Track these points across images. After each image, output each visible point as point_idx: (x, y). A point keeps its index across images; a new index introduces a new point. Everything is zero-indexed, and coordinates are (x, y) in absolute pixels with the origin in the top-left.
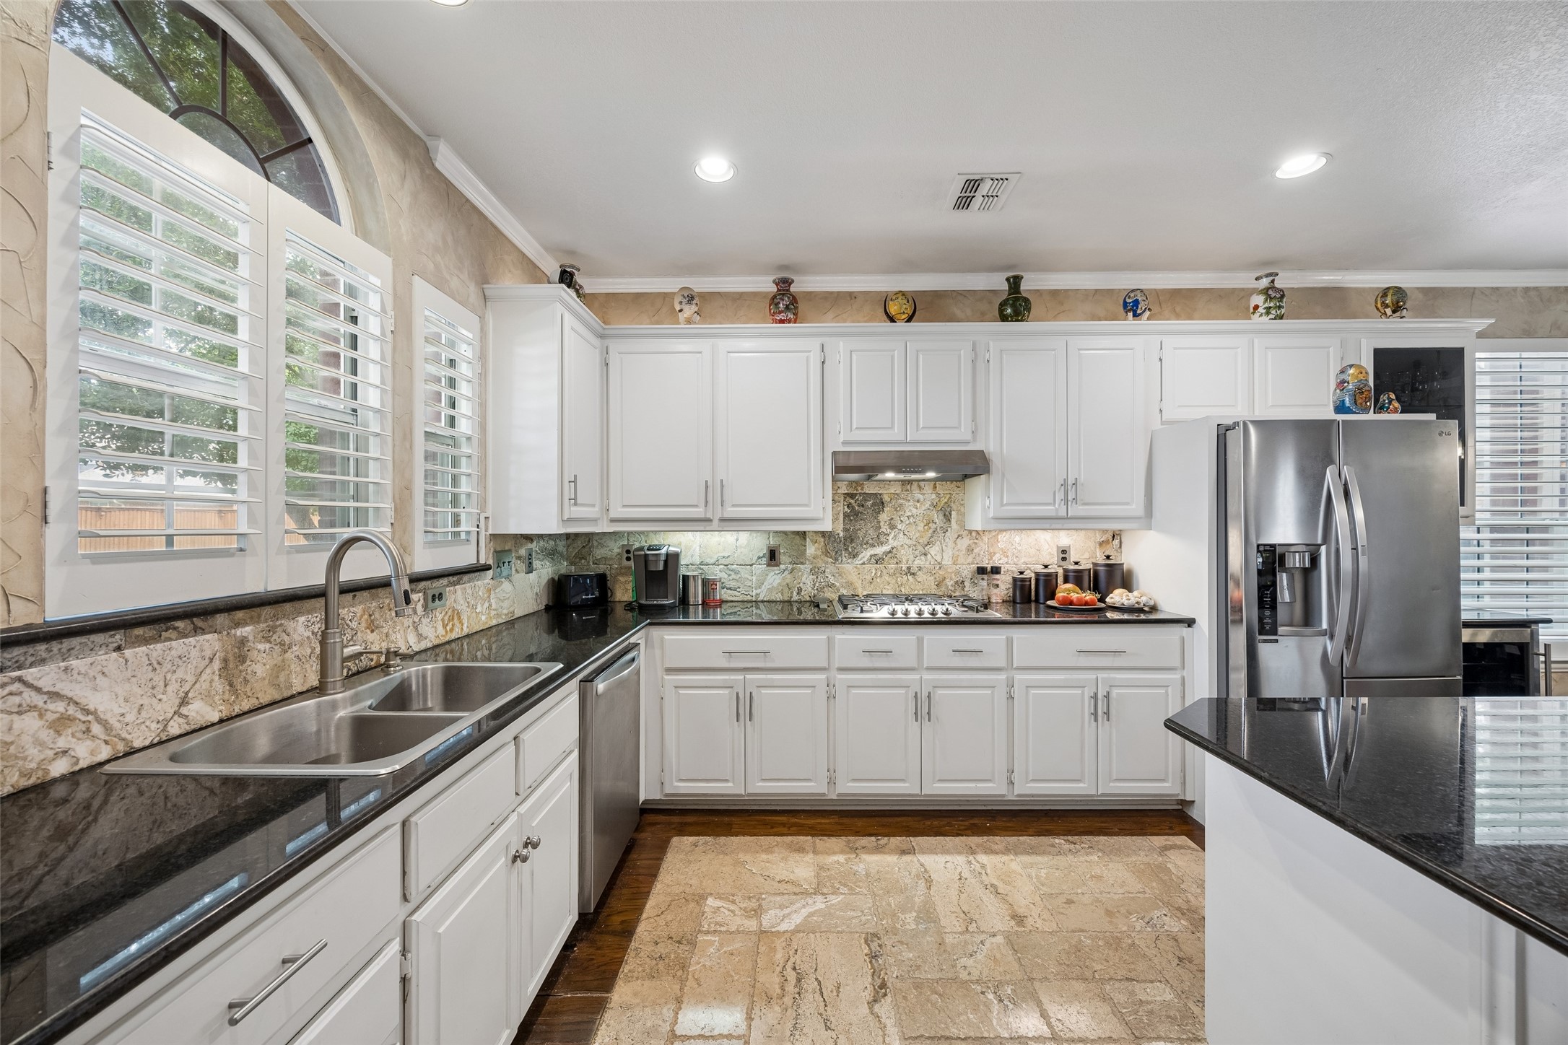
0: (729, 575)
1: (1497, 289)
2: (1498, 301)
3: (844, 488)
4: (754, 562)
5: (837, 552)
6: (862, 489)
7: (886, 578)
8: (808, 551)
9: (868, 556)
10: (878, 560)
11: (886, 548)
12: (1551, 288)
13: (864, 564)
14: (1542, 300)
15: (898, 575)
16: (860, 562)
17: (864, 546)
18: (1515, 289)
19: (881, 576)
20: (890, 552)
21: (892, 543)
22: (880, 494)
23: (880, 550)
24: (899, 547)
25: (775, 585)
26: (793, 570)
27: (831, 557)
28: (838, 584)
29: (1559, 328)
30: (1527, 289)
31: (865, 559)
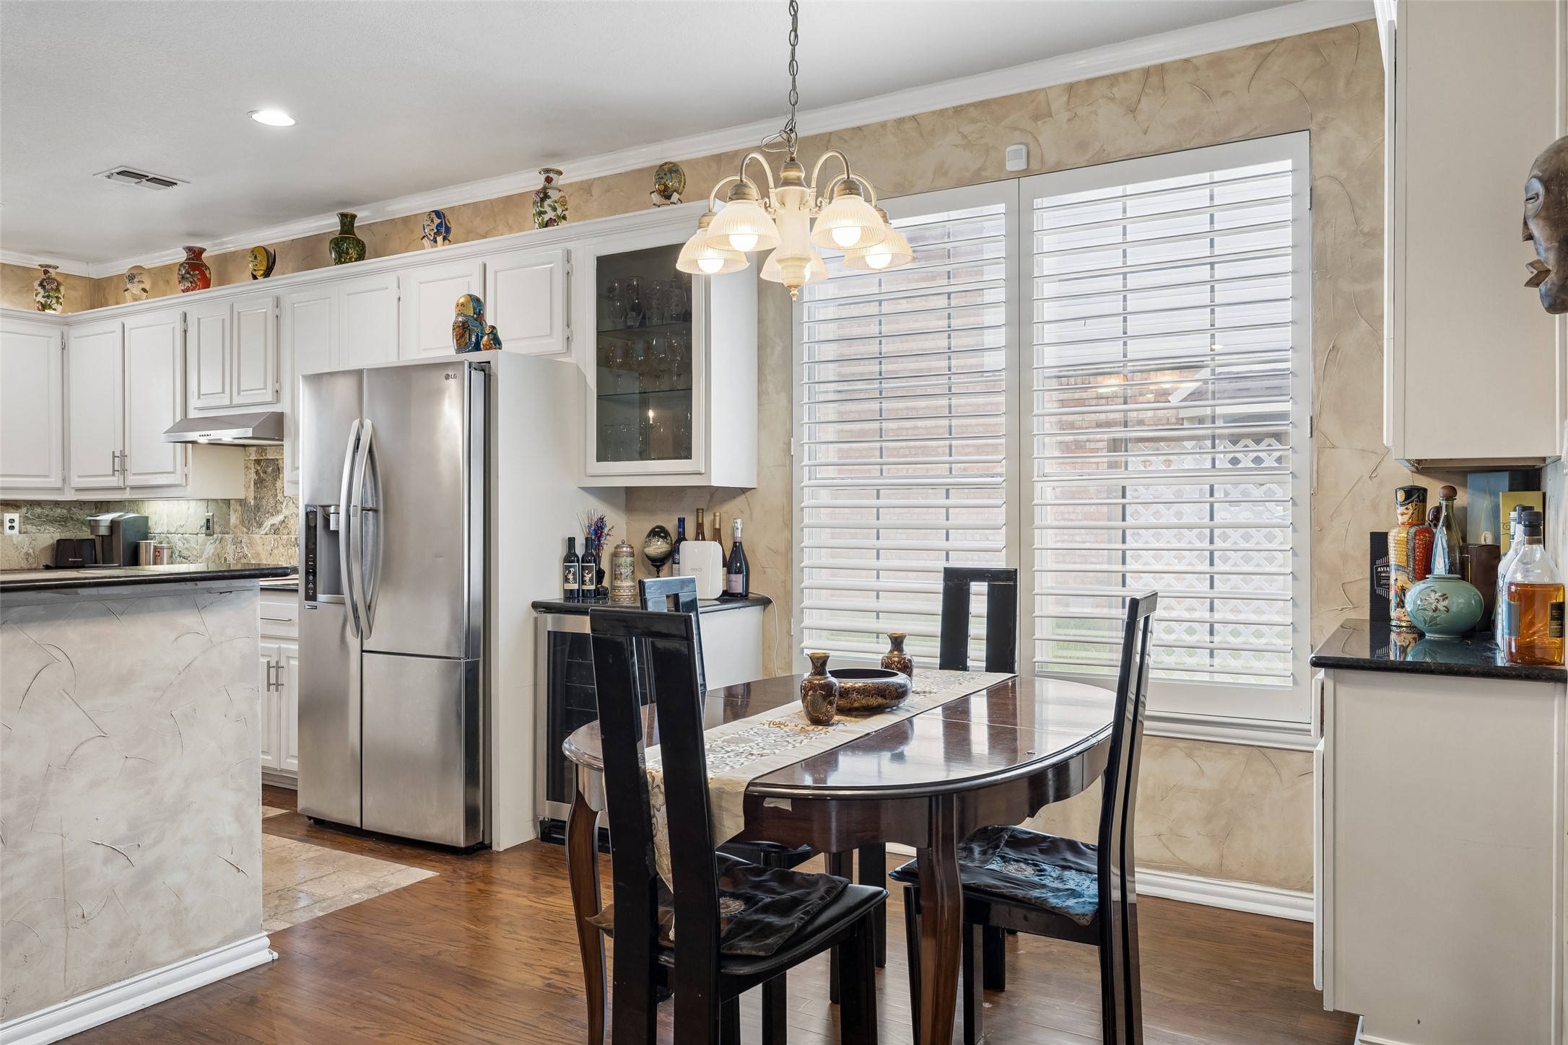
0: (184, 544)
1: (860, 128)
2: (861, 147)
3: (253, 454)
4: (198, 531)
5: (249, 522)
6: (265, 455)
7: (281, 548)
8: (231, 520)
9: (269, 527)
10: (275, 530)
11: (280, 517)
12: (934, 113)
13: (266, 534)
14: (921, 134)
15: (289, 546)
16: (264, 532)
17: (267, 515)
18: (883, 125)
19: (277, 547)
20: (284, 521)
21: (286, 512)
22: (277, 460)
23: (277, 519)
24: (289, 517)
25: (210, 554)
26: (222, 539)
27: (245, 527)
28: (249, 555)
29: (945, 174)
30: (900, 121)
31: (267, 529)
